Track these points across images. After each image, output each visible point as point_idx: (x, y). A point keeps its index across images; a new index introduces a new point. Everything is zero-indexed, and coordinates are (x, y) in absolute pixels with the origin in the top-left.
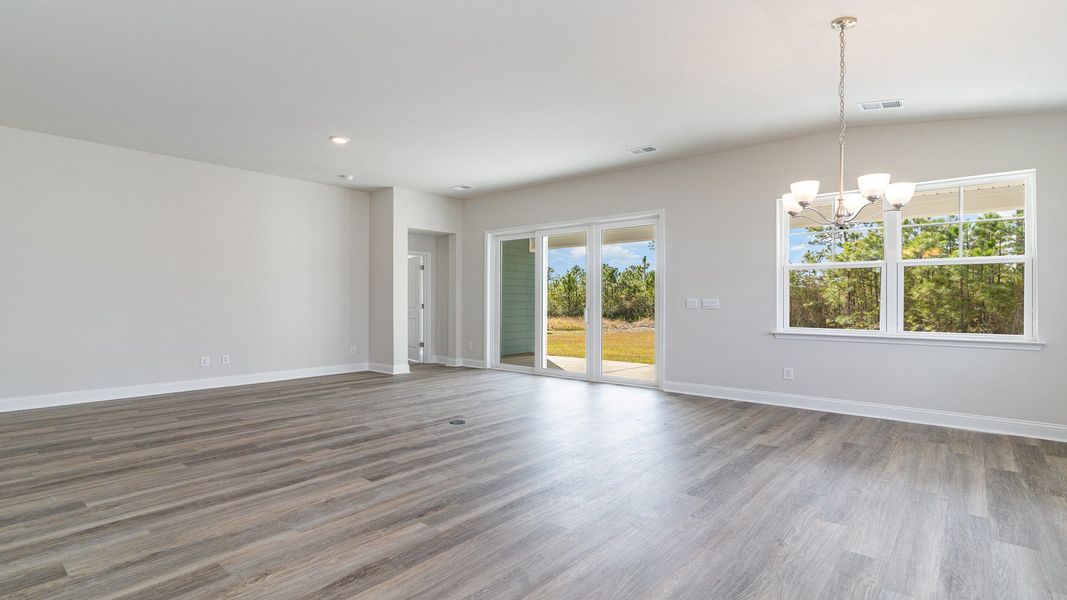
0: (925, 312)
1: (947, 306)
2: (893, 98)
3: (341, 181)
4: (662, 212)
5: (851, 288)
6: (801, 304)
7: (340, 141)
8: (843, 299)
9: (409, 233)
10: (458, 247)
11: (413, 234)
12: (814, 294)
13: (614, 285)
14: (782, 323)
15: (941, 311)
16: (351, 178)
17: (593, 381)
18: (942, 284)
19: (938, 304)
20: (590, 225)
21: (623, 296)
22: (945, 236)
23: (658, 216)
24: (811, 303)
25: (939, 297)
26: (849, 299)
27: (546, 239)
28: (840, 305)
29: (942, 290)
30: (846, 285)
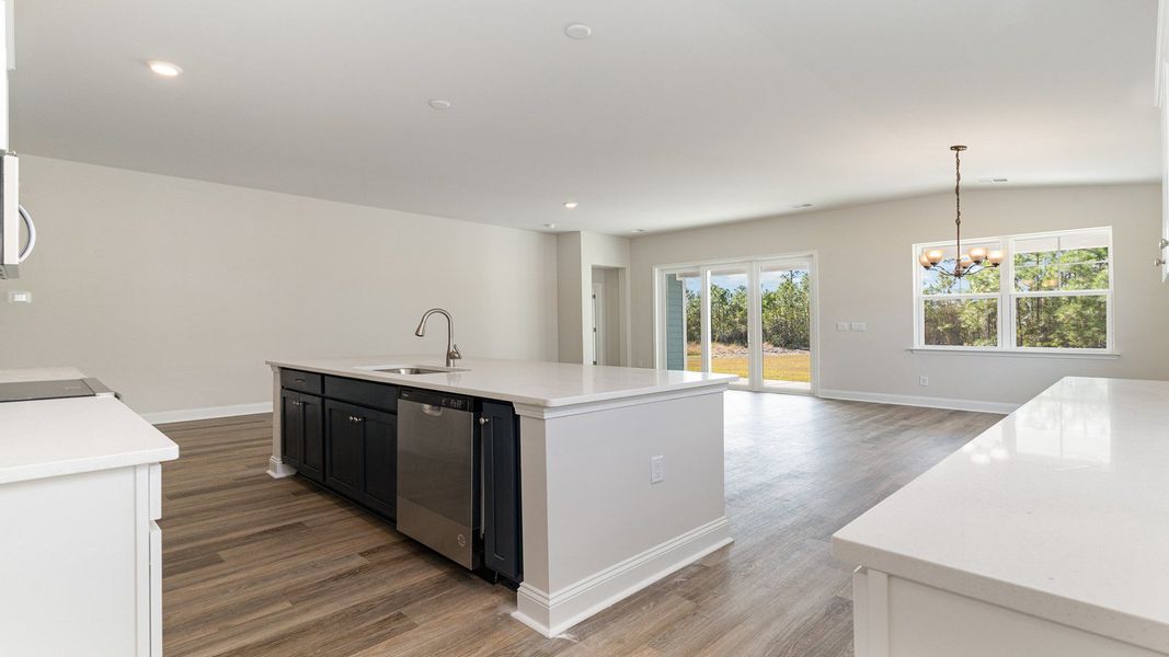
0: (1071, 335)
1: (1095, 329)
2: (1001, 177)
3: (545, 229)
4: (815, 253)
5: (990, 311)
6: (935, 327)
7: (571, 205)
8: (982, 321)
9: (593, 268)
10: (627, 279)
11: (595, 269)
12: (953, 317)
13: (727, 307)
14: (919, 341)
15: (1088, 334)
16: (553, 226)
17: (756, 390)
18: (1089, 305)
19: (1086, 326)
20: (750, 262)
21: (737, 320)
22: (1093, 255)
23: (811, 256)
24: (947, 326)
25: (1087, 319)
26: (989, 322)
27: (709, 273)
28: (979, 329)
29: (1089, 311)
30: (986, 307)
